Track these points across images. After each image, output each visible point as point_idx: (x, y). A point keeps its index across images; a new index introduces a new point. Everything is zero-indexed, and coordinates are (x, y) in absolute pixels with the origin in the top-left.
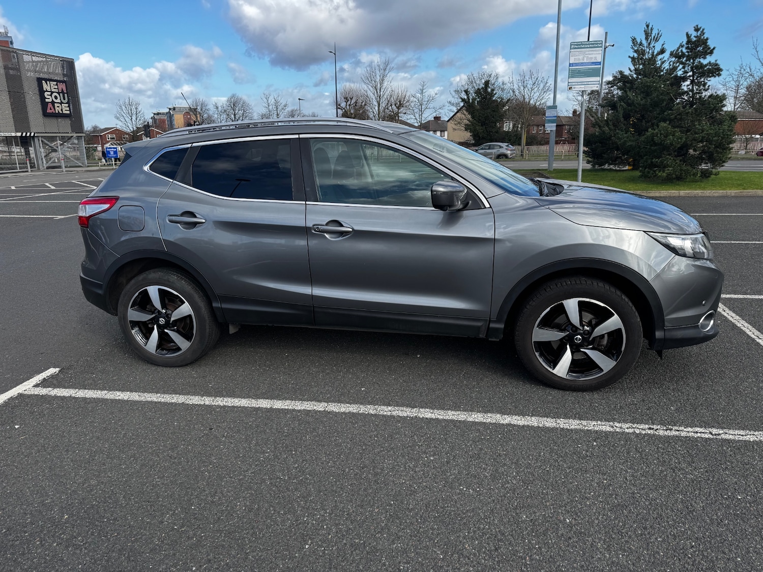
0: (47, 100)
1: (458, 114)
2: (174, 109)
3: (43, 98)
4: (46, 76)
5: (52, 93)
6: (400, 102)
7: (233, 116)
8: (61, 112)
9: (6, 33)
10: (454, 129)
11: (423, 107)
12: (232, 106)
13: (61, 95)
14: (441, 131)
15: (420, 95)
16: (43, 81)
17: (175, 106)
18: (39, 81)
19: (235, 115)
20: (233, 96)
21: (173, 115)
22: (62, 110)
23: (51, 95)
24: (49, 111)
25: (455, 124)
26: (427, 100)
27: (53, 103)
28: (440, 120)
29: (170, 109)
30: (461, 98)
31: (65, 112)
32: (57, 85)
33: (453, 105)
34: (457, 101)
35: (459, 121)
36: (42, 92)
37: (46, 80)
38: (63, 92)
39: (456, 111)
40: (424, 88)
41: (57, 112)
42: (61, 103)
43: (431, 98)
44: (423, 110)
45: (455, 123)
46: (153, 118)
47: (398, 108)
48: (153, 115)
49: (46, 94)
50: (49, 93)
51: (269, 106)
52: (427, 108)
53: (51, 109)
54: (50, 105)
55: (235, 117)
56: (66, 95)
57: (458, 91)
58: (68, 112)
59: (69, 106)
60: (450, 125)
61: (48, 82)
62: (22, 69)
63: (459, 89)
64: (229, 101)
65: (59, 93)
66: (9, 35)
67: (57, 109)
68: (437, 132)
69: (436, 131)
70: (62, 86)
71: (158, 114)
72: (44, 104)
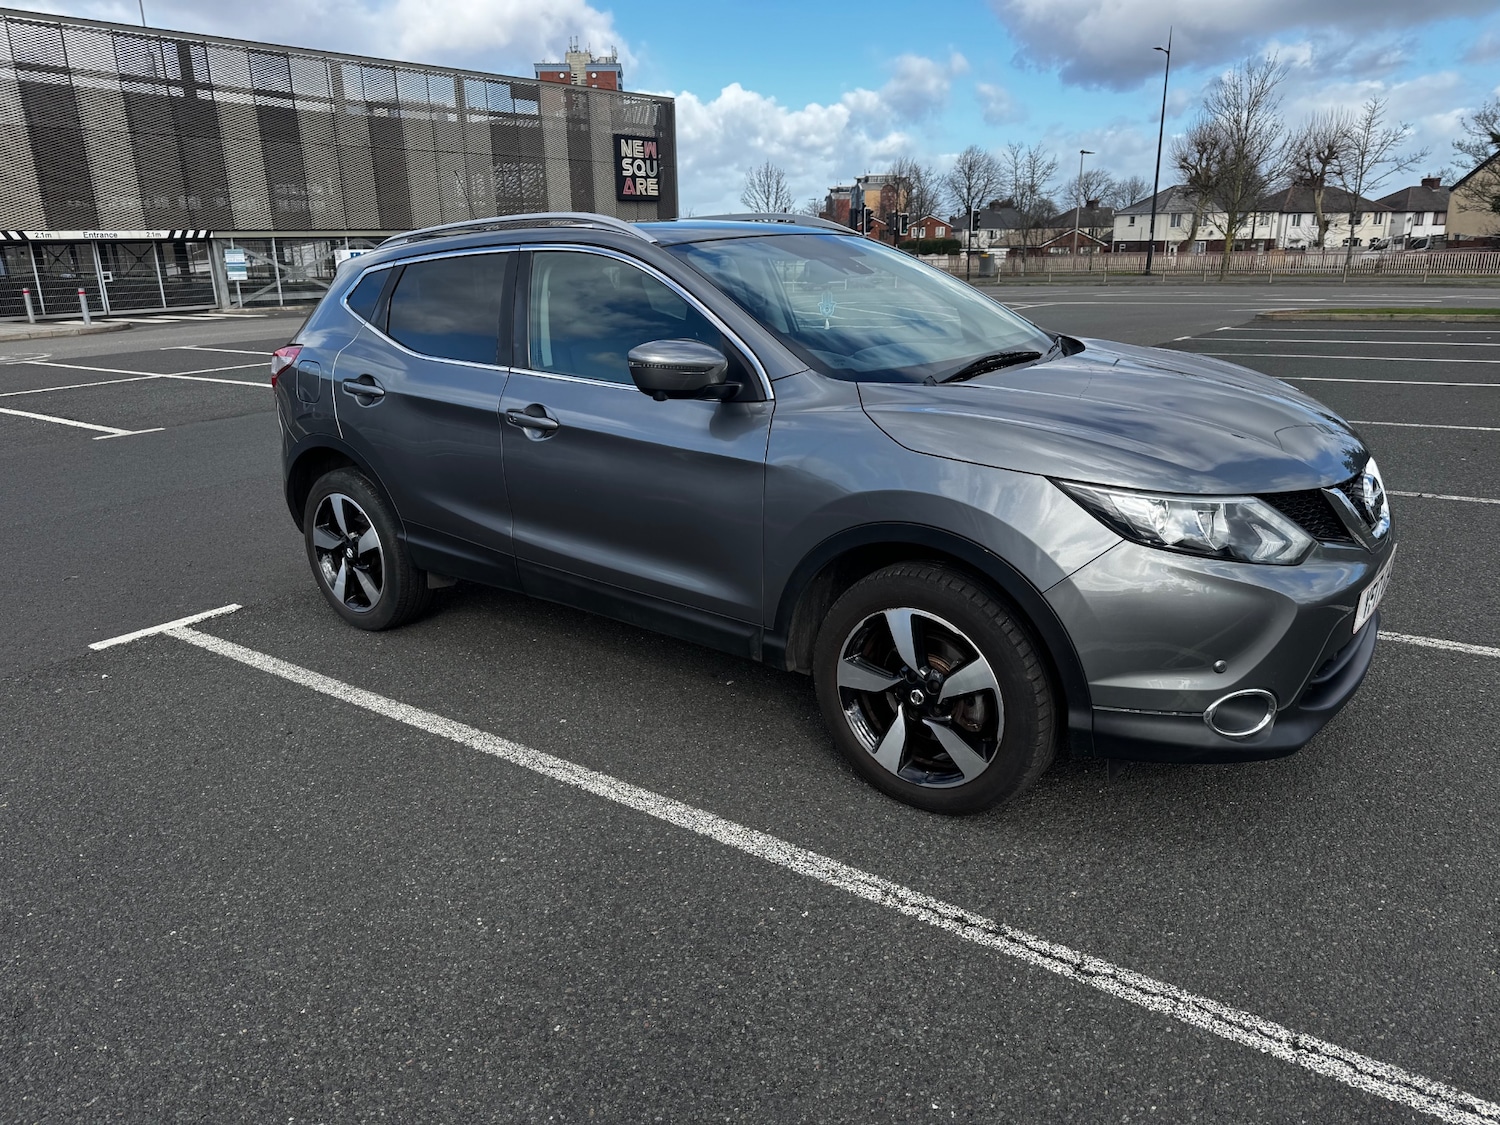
0: (625, 173)
1: (1479, 175)
2: (867, 180)
3: (619, 168)
4: (627, 131)
5: (634, 159)
6: (1330, 148)
7: (965, 190)
8: (644, 193)
9: (614, 58)
10: (1461, 207)
11: (1368, 158)
12: (967, 170)
13: (648, 162)
14: (1437, 213)
15: (1361, 131)
16: (623, 141)
17: (868, 175)
18: (617, 139)
19: (969, 189)
20: (971, 151)
21: (863, 191)
22: (646, 190)
23: (632, 164)
24: (626, 192)
25: (1466, 196)
26: (1379, 141)
27: (634, 177)
28: (1438, 187)
29: (859, 180)
30: (1492, 134)
31: (651, 193)
32: (643, 145)
33: (1467, 150)
34: (1478, 142)
35: (1480, 188)
36: (618, 158)
37: (627, 138)
38: (651, 158)
39: (1474, 166)
40: (1376, 114)
41: (639, 193)
42: (647, 177)
43: (1391, 138)
44: (1366, 164)
45: (1467, 192)
46: (828, 198)
47: (1325, 162)
48: (828, 193)
49: (625, 161)
50: (630, 161)
51: (1016, 168)
52: (1376, 161)
53: (629, 188)
54: (629, 182)
55: (969, 194)
56: (655, 163)
57: (1486, 117)
58: (656, 193)
59: (658, 183)
60: (1456, 199)
61: (630, 141)
62: (593, 122)
63: (1488, 113)
64: (962, 161)
65: (644, 160)
66: (617, 62)
67: (639, 187)
68: (1426, 214)
69: (1423, 212)
70: (651, 147)
71: (838, 190)
72: (620, 180)
